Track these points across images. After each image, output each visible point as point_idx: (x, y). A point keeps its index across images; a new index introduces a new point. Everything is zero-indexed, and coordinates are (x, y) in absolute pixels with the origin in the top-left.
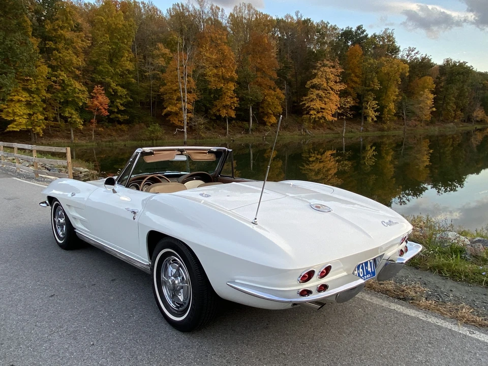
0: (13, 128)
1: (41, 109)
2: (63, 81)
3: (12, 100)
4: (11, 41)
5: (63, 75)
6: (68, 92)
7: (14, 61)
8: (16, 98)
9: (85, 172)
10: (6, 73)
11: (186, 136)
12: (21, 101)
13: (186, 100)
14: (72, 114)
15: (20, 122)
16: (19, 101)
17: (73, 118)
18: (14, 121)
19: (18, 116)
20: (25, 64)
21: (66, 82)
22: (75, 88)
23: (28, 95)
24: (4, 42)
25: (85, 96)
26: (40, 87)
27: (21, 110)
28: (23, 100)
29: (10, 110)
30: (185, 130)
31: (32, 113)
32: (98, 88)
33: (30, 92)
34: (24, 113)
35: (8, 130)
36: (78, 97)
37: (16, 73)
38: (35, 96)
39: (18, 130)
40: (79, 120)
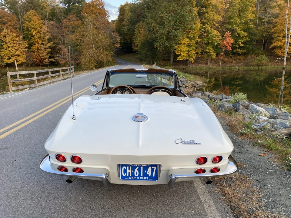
0: (180, 58)
1: (194, 48)
2: (208, 30)
3: (181, 44)
4: (184, 11)
5: (208, 27)
6: (209, 37)
7: (183, 22)
8: (183, 42)
9: (200, 84)
10: (179, 29)
11: (285, 63)
12: (185, 44)
13: (289, 37)
14: (210, 50)
15: (183, 56)
16: (184, 44)
17: (211, 52)
18: (180, 55)
19: (183, 52)
20: (189, 23)
21: (209, 31)
22: (213, 35)
23: (189, 40)
24: (180, 12)
25: (219, 39)
26: (195, 35)
27: (184, 49)
28: (186, 43)
29: (179, 49)
30: (285, 59)
31: (189, 50)
32: (228, 34)
33: (190, 38)
34: (186, 51)
35: (177, 59)
36: (214, 40)
37: (184, 29)
38: (192, 40)
39: (182, 60)
40: (213, 54)
